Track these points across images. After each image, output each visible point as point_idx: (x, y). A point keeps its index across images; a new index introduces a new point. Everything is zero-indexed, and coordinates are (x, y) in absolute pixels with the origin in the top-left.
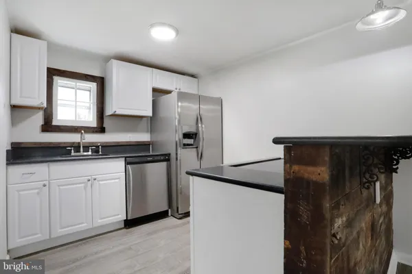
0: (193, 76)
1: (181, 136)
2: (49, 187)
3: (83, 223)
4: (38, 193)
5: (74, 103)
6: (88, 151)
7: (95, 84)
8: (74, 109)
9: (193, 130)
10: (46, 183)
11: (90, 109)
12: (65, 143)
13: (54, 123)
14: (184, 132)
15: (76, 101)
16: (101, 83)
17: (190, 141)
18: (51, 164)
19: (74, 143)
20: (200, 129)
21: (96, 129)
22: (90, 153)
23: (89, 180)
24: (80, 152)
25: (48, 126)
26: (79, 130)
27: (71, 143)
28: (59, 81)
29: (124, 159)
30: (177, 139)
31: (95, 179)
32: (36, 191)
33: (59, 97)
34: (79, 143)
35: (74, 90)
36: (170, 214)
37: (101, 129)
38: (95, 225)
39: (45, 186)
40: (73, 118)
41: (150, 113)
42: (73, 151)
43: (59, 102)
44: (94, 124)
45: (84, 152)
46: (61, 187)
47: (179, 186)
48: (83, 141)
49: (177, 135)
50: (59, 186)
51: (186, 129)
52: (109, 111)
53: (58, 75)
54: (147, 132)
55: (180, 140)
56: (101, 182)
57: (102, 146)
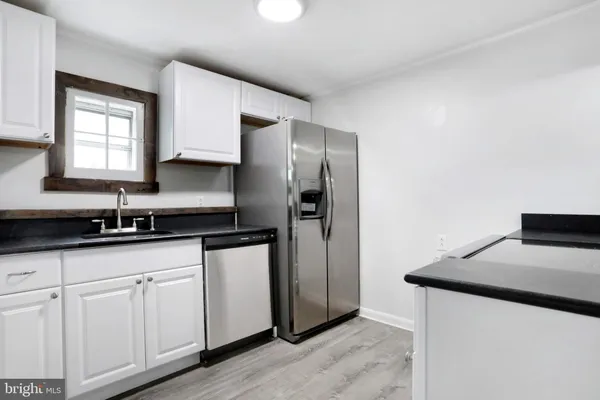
0: (301, 97)
1: (298, 198)
2: (63, 298)
3: (128, 364)
4: (41, 312)
5: (103, 139)
6: (131, 226)
7: (140, 106)
8: (103, 151)
9: (316, 187)
10: (58, 290)
11: (130, 150)
12: (88, 211)
13: (68, 174)
14: (302, 191)
15: (107, 135)
16: (152, 104)
17: (311, 207)
18: (67, 253)
19: (104, 211)
20: (328, 186)
21: (144, 186)
22: (133, 229)
23: (139, 282)
24: (116, 227)
25: (56, 181)
26: (113, 187)
27: (99, 211)
28: (77, 98)
29: (200, 240)
30: (291, 203)
31: (150, 280)
32: (38, 307)
33: (77, 127)
34: (114, 211)
35: (104, 117)
36: (275, 335)
37: (152, 187)
38: (151, 366)
39: (54, 296)
40: (101, 165)
41: (236, 158)
42: (103, 226)
43: (77, 136)
44: (140, 177)
45: (123, 227)
46: (88, 298)
47: (295, 282)
48: (123, 207)
49: (290, 197)
50: (81, 296)
51: (306, 187)
52: (167, 153)
53: (76, 87)
54: (229, 191)
55: (296, 204)
56: (159, 285)
57: (155, 217)
